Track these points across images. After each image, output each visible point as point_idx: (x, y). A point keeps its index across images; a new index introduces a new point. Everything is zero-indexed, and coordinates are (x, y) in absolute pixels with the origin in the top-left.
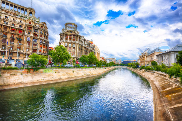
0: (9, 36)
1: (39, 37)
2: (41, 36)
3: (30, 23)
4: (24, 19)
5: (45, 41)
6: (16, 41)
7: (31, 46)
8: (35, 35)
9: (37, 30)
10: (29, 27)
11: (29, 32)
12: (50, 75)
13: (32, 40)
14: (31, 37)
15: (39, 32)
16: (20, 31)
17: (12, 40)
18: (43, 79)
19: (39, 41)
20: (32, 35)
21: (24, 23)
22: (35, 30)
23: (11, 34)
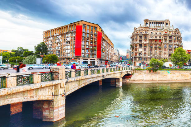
0: (154, 46)
1: (173, 43)
2: (175, 41)
3: (166, 32)
4: (162, 30)
5: (178, 45)
6: (158, 49)
7: (168, 52)
8: (170, 41)
9: (171, 37)
10: (165, 36)
11: (166, 40)
12: (165, 76)
13: (168, 47)
14: (167, 44)
15: (173, 38)
16: (160, 40)
17: (156, 48)
18: (157, 78)
19: (174, 46)
20: (168, 42)
21: (162, 34)
22: (170, 37)
23: (155, 44)
